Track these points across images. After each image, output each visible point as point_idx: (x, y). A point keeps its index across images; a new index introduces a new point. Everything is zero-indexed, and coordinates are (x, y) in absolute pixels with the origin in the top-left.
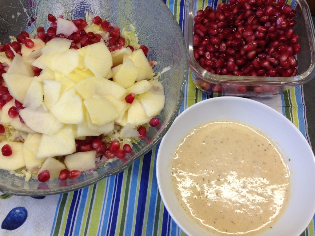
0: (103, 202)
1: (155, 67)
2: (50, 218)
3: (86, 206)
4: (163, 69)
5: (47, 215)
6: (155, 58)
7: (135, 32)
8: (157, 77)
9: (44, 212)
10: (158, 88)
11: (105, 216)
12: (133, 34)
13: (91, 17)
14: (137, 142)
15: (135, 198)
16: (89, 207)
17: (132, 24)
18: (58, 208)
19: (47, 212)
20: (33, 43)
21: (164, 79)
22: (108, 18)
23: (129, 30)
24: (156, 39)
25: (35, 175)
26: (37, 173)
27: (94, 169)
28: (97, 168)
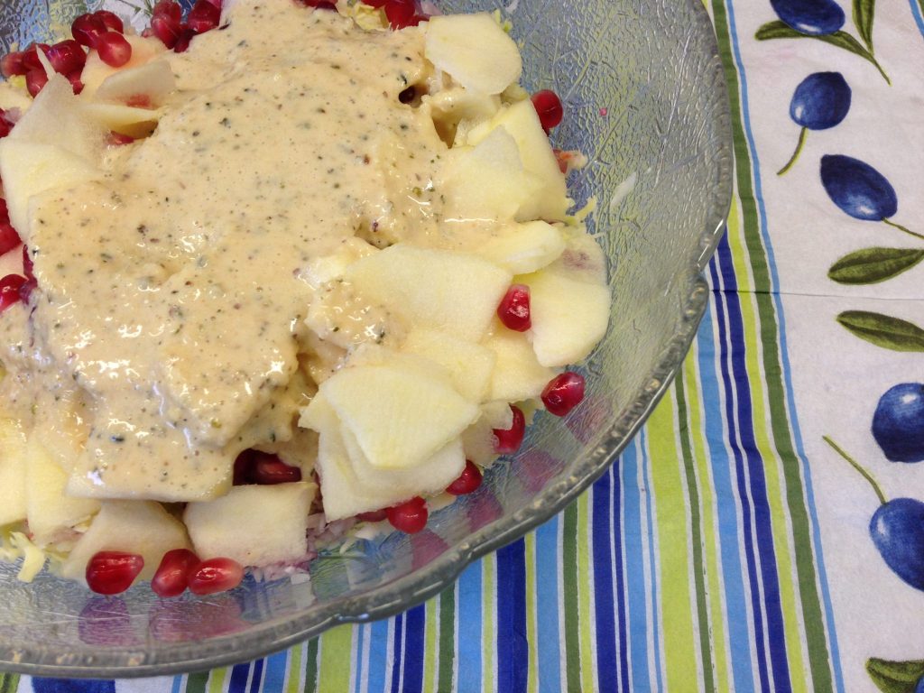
1: (574, 175)
6: (580, 142)
8: (583, 214)
20: (128, 47)
25: (60, 559)
26: (69, 552)
27: (297, 563)
28: (311, 556)
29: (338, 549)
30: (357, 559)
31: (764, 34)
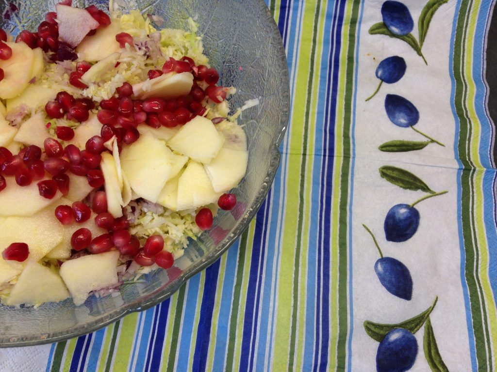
0: (134, 341)
1: (231, 97)
2: (38, 369)
3: (102, 348)
4: (246, 102)
5: (34, 364)
6: (233, 81)
7: (197, 33)
8: (235, 116)
9: (29, 357)
10: (236, 137)
11: (136, 367)
12: (193, 35)
13: (118, 3)
14: (196, 236)
15: (191, 335)
16: (109, 350)
17: (193, 17)
18: (53, 351)
19: (33, 358)
20: (10, 49)
21: (247, 121)
22: (149, 6)
23: (186, 28)
24: (234, 47)
25: (6, 297)
26: (9, 294)
27: (114, 287)
28: (120, 284)
29: (133, 280)
30: (142, 283)
31: (373, 31)
